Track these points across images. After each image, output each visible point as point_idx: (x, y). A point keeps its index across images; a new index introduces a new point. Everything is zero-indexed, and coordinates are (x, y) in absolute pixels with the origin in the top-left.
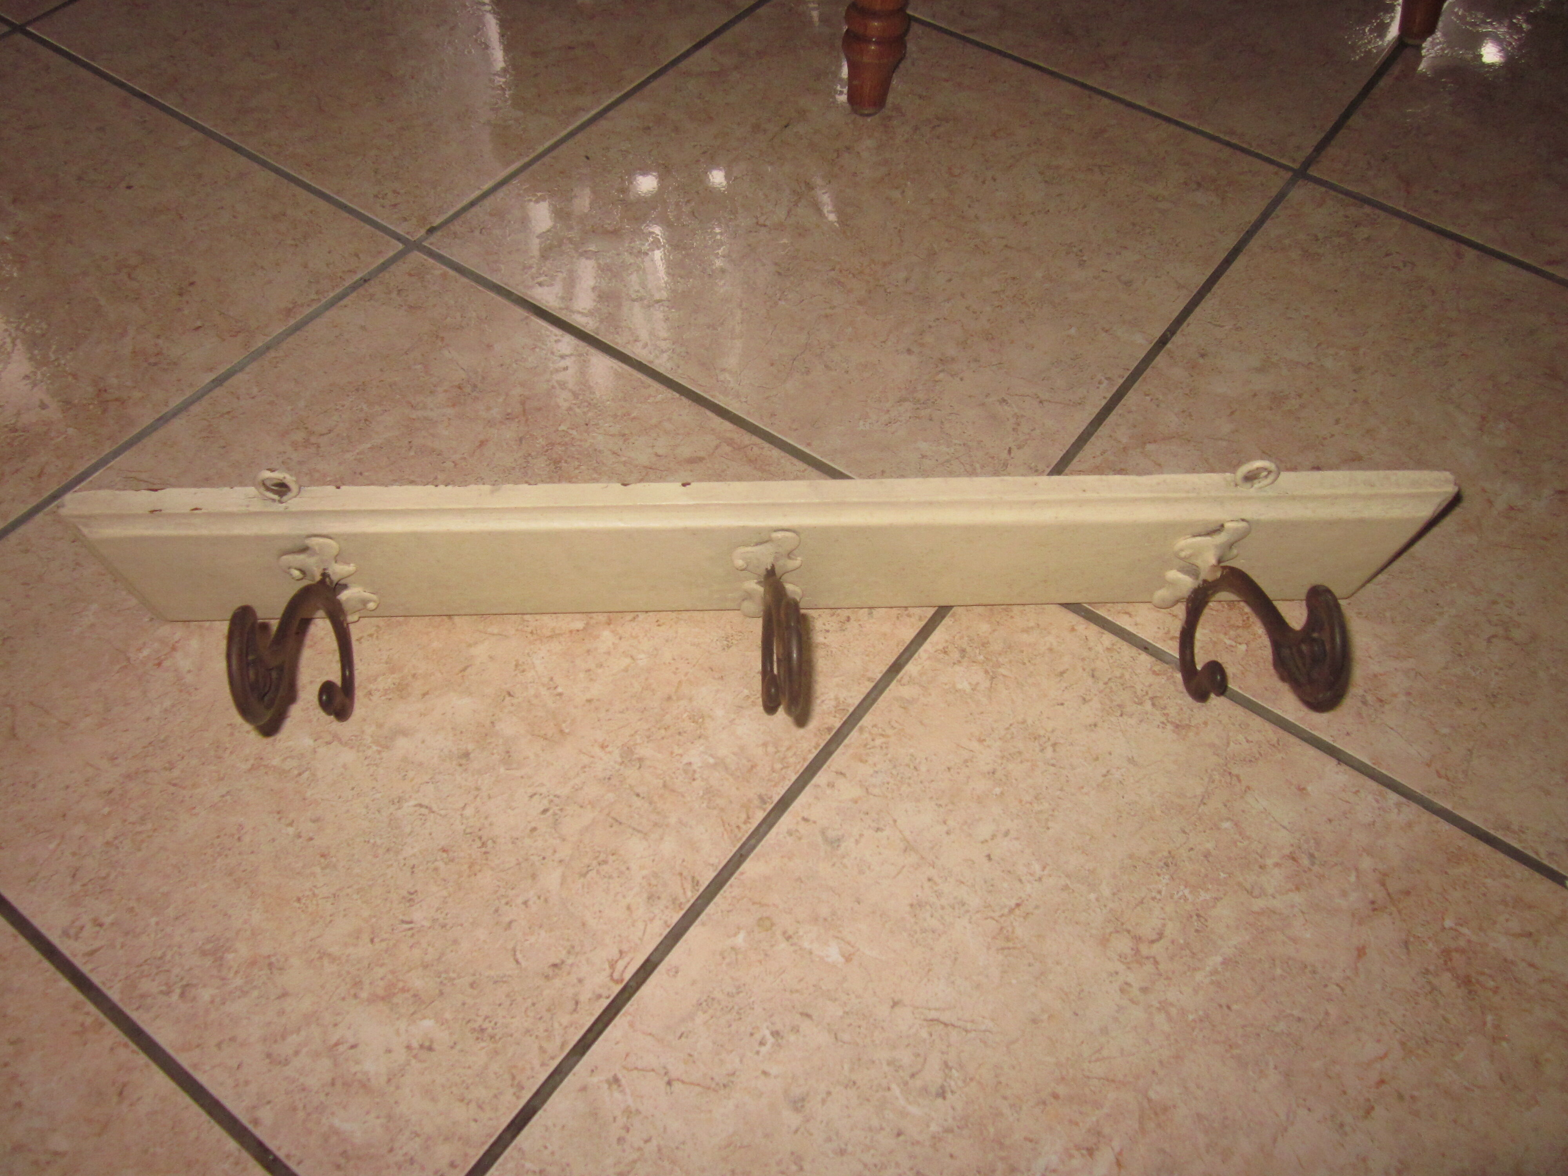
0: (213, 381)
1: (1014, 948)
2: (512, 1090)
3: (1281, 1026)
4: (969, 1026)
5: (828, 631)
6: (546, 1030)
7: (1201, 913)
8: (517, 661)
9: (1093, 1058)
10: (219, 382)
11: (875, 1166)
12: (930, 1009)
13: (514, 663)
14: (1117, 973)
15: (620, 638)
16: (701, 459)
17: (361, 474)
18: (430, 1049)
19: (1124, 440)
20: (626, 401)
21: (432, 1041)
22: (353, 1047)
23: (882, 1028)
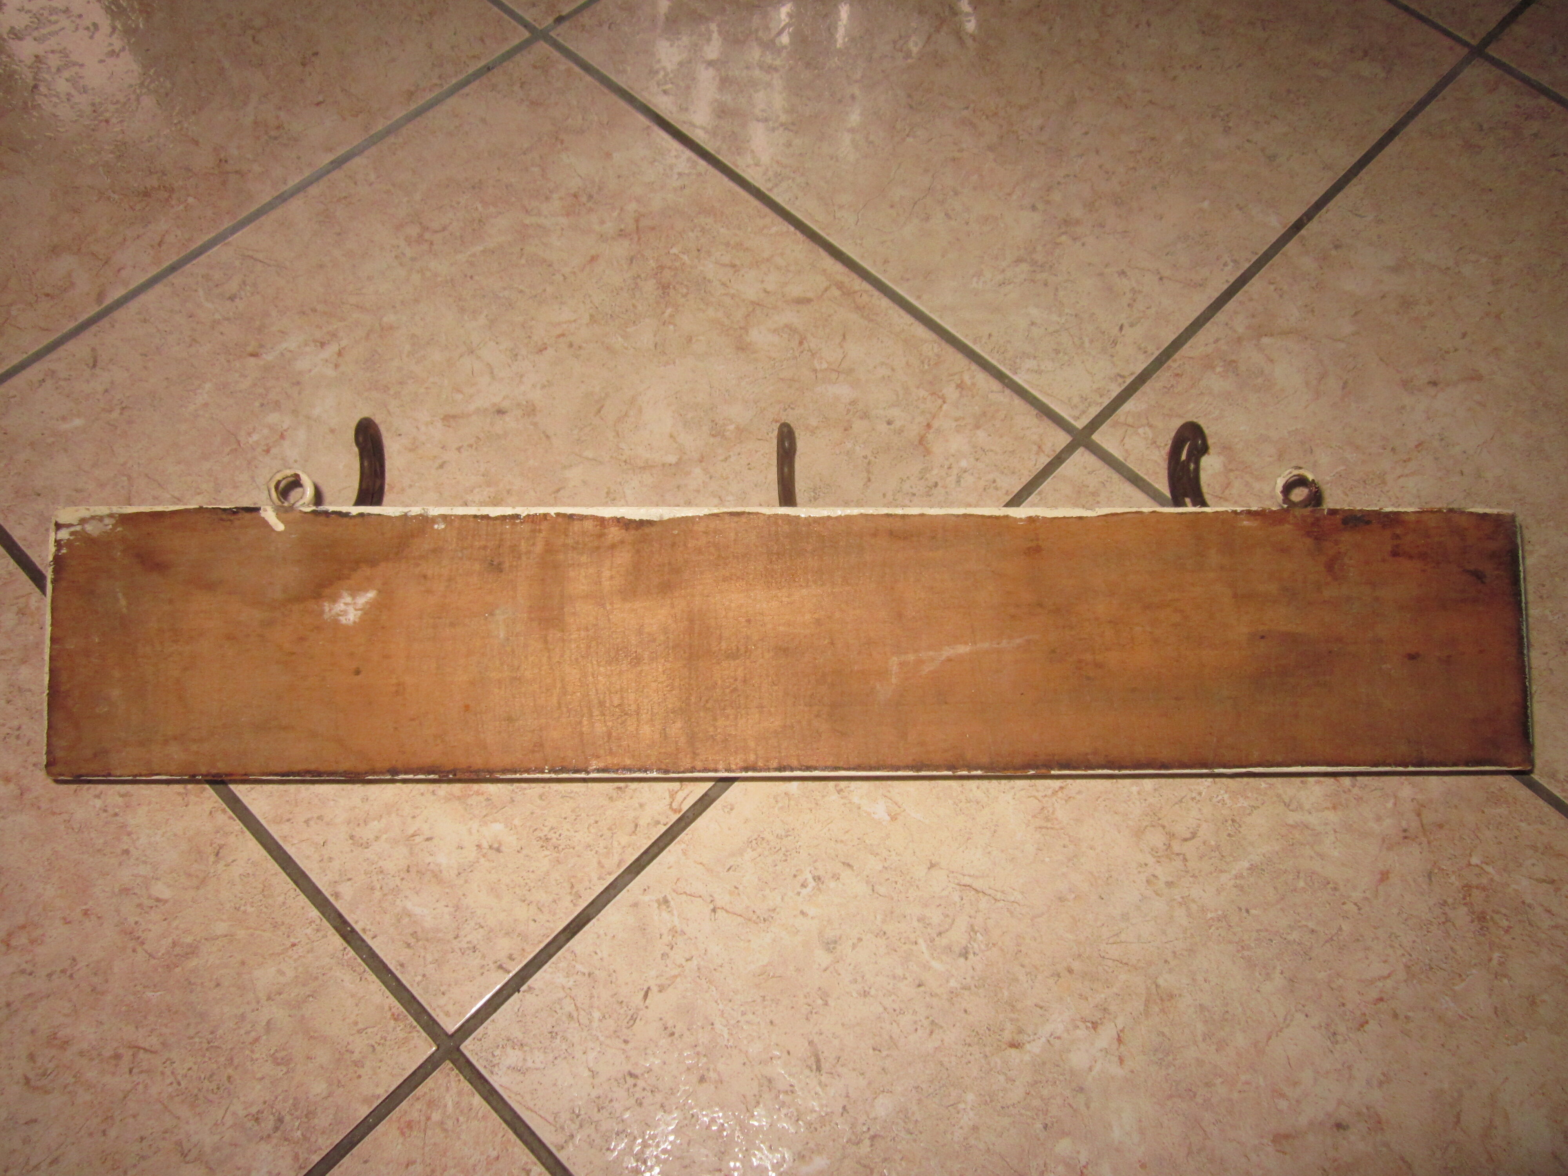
0: (332, 162)
1: (1052, 828)
2: (570, 898)
3: (1295, 936)
4: (999, 896)
5: (914, 495)
6: (606, 848)
7: (1237, 819)
8: (609, 488)
9: (1111, 941)
10: (338, 163)
11: (895, 1010)
12: (964, 875)
13: (606, 490)
14: (1146, 865)
15: (711, 478)
16: (809, 301)
17: (471, 277)
18: (498, 850)
19: (1240, 330)
20: (740, 229)
21: (500, 844)
22: (428, 839)
23: (917, 886)
